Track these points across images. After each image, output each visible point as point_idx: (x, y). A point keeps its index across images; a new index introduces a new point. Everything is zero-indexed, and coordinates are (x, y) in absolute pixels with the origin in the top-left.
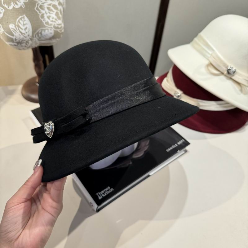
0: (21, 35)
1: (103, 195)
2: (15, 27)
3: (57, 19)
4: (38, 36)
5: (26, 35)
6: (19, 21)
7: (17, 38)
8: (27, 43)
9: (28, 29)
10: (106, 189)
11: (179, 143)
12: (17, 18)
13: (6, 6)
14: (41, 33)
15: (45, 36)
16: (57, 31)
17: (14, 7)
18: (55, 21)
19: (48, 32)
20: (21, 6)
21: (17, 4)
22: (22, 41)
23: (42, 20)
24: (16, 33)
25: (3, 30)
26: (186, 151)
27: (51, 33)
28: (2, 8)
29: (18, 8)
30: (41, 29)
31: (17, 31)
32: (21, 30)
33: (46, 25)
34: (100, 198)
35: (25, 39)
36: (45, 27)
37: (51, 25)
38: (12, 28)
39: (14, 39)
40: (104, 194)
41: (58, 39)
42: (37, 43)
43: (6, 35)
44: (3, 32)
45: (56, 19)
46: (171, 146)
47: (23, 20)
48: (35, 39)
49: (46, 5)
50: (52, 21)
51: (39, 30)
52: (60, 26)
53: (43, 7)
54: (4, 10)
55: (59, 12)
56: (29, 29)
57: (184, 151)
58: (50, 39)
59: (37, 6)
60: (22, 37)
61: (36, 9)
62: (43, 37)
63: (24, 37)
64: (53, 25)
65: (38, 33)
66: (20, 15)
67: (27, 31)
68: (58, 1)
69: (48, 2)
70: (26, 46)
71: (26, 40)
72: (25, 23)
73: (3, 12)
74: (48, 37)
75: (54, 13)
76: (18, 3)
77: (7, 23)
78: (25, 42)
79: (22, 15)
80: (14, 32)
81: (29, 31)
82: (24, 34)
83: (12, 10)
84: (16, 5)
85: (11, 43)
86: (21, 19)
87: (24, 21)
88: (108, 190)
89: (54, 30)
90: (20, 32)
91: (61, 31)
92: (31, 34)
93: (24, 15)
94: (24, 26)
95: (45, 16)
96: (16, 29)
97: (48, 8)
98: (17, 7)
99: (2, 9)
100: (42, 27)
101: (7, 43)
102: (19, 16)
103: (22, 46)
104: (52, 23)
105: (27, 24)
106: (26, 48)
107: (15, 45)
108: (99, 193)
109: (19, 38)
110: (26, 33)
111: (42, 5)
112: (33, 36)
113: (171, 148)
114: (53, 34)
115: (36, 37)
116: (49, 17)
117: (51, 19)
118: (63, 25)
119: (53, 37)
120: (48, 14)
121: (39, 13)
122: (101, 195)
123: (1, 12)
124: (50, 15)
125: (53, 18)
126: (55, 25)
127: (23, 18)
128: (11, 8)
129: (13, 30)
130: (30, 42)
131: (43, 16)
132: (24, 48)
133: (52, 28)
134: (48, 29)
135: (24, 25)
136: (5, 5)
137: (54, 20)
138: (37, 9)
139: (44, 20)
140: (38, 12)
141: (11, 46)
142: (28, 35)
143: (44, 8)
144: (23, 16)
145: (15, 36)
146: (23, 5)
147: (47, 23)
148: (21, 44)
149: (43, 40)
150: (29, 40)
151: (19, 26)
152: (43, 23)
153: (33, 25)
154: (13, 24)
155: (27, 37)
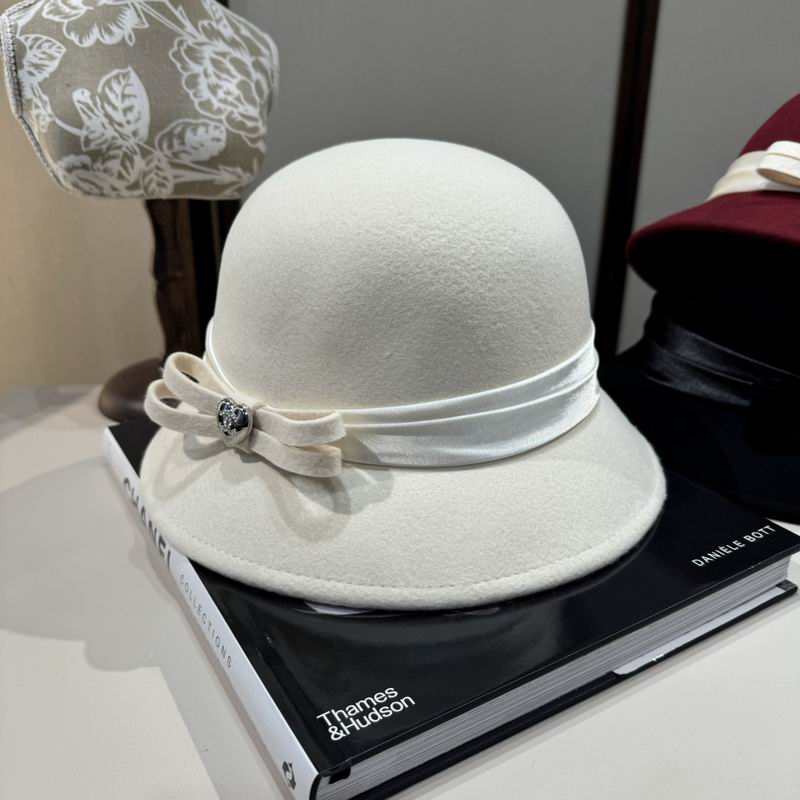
0: (107, 126)
1: (357, 724)
2: (92, 97)
3: (242, 99)
4: (171, 146)
5: (127, 130)
6: (108, 83)
7: (91, 137)
8: (128, 164)
9: (135, 111)
10: (376, 700)
12: (105, 73)
13: (73, 37)
14: (181, 136)
15: (196, 149)
16: (240, 136)
17: (98, 40)
18: (235, 102)
19: (208, 135)
20: (123, 39)
21: (110, 33)
22: (109, 149)
23: (191, 93)
24: (90, 117)
25: (51, 114)
27: (218, 140)
28: (59, 44)
29: (113, 45)
30: (181, 121)
31: (97, 112)
32: (109, 109)
33: (202, 112)
34: (336, 734)
35: (119, 142)
36: (197, 115)
37: (219, 111)
38: (79, 102)
39: (82, 140)
40: (359, 717)
43: (58, 127)
44: (51, 118)
45: (238, 99)
46: (714, 549)
47: (123, 82)
48: (157, 153)
49: (208, 52)
50: (225, 101)
51: (175, 126)
52: (250, 124)
53: (199, 55)
54: (64, 50)
55: (253, 86)
56: (139, 113)
58: (213, 163)
59: (175, 48)
60: (110, 132)
61: (174, 55)
62: (184, 152)
63: (117, 135)
64: (227, 113)
65: (170, 135)
66: (116, 67)
67: (131, 116)
68: (254, 58)
69: (216, 46)
71: (124, 149)
72: (127, 92)
73: (59, 56)
74: (205, 156)
75: (235, 81)
76: (114, 28)
77: (68, 85)
78: (119, 153)
79: (121, 68)
80: (84, 112)
81: (137, 120)
82: (120, 125)
83: (90, 48)
84: (106, 36)
85: (72, 159)
86: (117, 77)
87: (127, 85)
88: (388, 703)
89: (227, 130)
90: (107, 115)
91: (254, 141)
92: (144, 132)
93: (130, 69)
94: (123, 101)
95: (203, 83)
96: (95, 104)
97: (215, 62)
98: (108, 40)
99: (59, 47)
100: (188, 116)
101: (56, 166)
102: (112, 69)
103: (106, 171)
104: (222, 106)
105: (135, 96)
106: (120, 185)
107: (85, 167)
108: (336, 714)
109: (100, 138)
110: (128, 122)
111: (195, 47)
112: (150, 142)
114: (222, 144)
115: (161, 148)
116: (213, 89)
117: (221, 94)
118: (263, 130)
119: (223, 158)
120: (213, 80)
121: (181, 71)
122: (347, 722)
123: (56, 55)
124: (220, 83)
125: (228, 93)
126: (232, 113)
127: (125, 75)
128: (88, 42)
129: (86, 109)
130: (137, 159)
131: (193, 81)
132: (116, 183)
133: (220, 121)
134: (206, 125)
135: (124, 96)
136: (72, 34)
137: (230, 99)
138: (177, 55)
139: (195, 95)
140: (179, 65)
142: (135, 134)
143: (203, 58)
144: (124, 71)
145: (88, 128)
146: (130, 36)
147: (206, 105)
148: (104, 162)
149: (185, 167)
150: (135, 153)
151: (104, 98)
152: (192, 102)
153: (154, 103)
154: (87, 89)
155: (129, 137)
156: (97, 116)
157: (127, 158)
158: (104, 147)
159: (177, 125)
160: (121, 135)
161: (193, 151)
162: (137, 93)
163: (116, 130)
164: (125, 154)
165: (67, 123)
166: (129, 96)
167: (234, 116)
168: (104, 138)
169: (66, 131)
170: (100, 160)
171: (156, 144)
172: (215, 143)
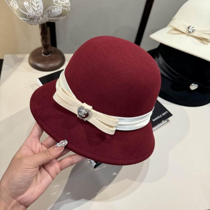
0: (34, 12)
2: (29, 4)
4: (48, 13)
5: (38, 12)
7: (30, 15)
8: (39, 20)
9: (40, 6)
11: (163, 114)
14: (51, 11)
15: (54, 13)
16: (65, 9)
19: (57, 10)
22: (34, 17)
24: (29, 10)
25: (18, 7)
26: (168, 121)
27: (60, 11)
30: (50, 7)
31: (31, 8)
32: (34, 7)
33: (56, 4)
35: (37, 15)
36: (55, 5)
37: (60, 4)
38: (26, 5)
39: (27, 15)
41: (64, 17)
42: (46, 20)
43: (20, 11)
44: (18, 8)
46: (156, 117)
48: (45, 16)
50: (61, 0)
51: (49, 8)
52: (67, 5)
56: (41, 7)
57: (167, 121)
58: (58, 16)
60: (34, 14)
62: (52, 14)
63: (36, 14)
65: (48, 11)
67: (39, 8)
70: (37, 21)
71: (38, 17)
74: (56, 15)
78: (37, 18)
80: (28, 9)
81: (40, 9)
82: (37, 11)
85: (24, 19)
89: (62, 9)
90: (33, 9)
91: (68, 9)
92: (42, 12)
96: (30, 6)
100: (52, 6)
101: (20, 18)
103: (33, 22)
104: (61, 2)
105: (39, 2)
106: (37, 24)
107: (28, 21)
109: (32, 15)
110: (38, 10)
112: (43, 14)
113: (156, 119)
114: (61, 12)
115: (46, 14)
118: (70, 4)
119: (61, 15)
126: (63, 3)
129: (27, 7)
130: (41, 18)
132: (35, 23)
133: (60, 6)
134: (57, 8)
135: (37, 3)
141: (25, 21)
142: (40, 13)
145: (29, 13)
147: (57, 2)
148: (33, 20)
149: (51, 17)
150: (40, 17)
151: (32, 4)
152: (53, 1)
153: (44, 3)
154: (27, 1)
155: (39, 14)
156: (31, 9)
157: (39, 18)
158: (33, 17)
159: (50, 8)
160: (37, 14)
161: (54, 14)
162: (40, 1)
163: (36, 13)
164: (38, 18)
165: (23, 11)
166: (38, 2)
167: (63, 4)
168: (33, 15)
169: (23, 13)
170: (32, 20)
171: (45, 14)
172: (59, 12)
